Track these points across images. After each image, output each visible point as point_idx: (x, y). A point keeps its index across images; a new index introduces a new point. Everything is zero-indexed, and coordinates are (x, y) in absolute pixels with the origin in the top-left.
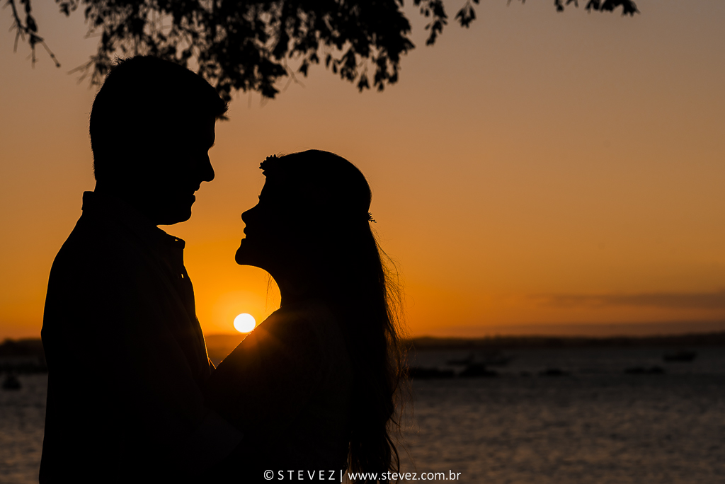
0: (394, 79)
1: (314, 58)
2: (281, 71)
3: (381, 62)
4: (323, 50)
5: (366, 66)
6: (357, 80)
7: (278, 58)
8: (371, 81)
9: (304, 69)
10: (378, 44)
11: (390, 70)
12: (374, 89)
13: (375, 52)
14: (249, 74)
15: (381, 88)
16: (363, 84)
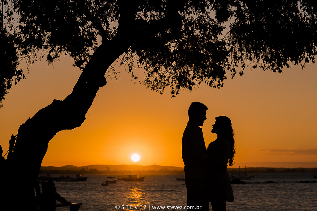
0: (222, 86)
1: (202, 81)
2: (193, 84)
3: (219, 82)
4: (204, 79)
5: (215, 83)
6: (213, 86)
7: (193, 80)
8: (216, 86)
9: (200, 83)
10: (218, 78)
11: (221, 84)
12: (217, 88)
13: (217, 79)
14: (185, 84)
15: (219, 88)
16: (215, 87)
